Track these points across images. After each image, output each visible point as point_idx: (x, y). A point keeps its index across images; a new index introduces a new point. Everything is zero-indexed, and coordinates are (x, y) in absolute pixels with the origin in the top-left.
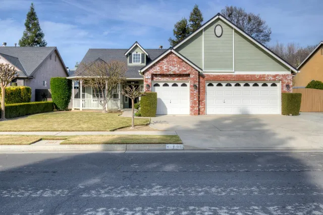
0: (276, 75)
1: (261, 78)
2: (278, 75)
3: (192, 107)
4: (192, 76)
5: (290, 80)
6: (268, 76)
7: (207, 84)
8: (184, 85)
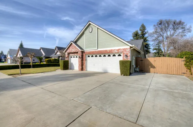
0: (119, 49)
1: (111, 51)
2: (120, 49)
3: (79, 67)
4: (79, 53)
5: (128, 52)
6: (114, 50)
7: (88, 56)
8: (77, 57)
